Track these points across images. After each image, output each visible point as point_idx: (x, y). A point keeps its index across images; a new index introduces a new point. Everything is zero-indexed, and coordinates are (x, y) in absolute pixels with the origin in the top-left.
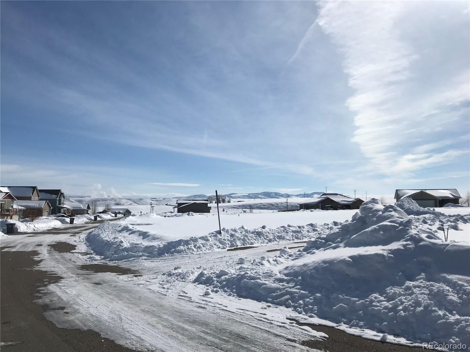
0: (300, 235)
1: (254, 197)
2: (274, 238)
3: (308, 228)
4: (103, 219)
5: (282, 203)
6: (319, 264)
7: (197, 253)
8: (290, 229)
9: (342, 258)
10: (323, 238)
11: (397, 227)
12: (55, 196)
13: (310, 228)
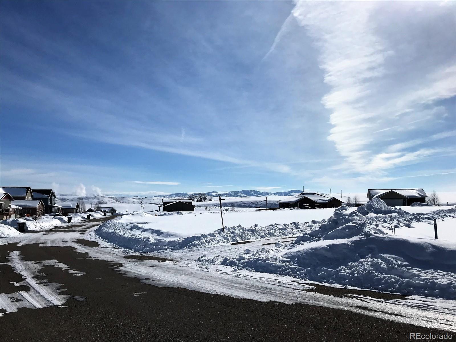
0: (285, 232)
1: (233, 195)
2: (265, 235)
3: (292, 226)
4: (95, 218)
5: (261, 201)
6: (308, 250)
7: (209, 247)
8: (277, 227)
9: (323, 246)
10: (309, 234)
11: (357, 227)
12: (47, 195)
13: (293, 226)
